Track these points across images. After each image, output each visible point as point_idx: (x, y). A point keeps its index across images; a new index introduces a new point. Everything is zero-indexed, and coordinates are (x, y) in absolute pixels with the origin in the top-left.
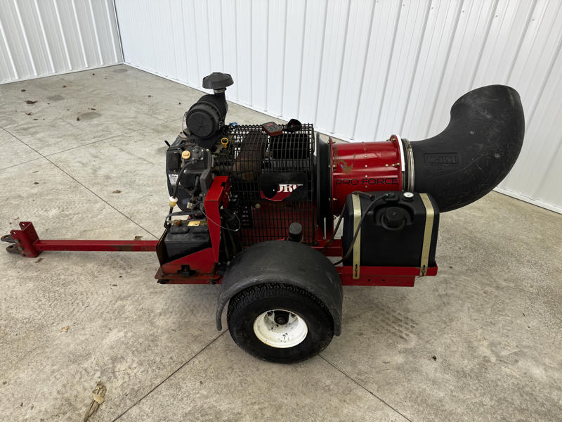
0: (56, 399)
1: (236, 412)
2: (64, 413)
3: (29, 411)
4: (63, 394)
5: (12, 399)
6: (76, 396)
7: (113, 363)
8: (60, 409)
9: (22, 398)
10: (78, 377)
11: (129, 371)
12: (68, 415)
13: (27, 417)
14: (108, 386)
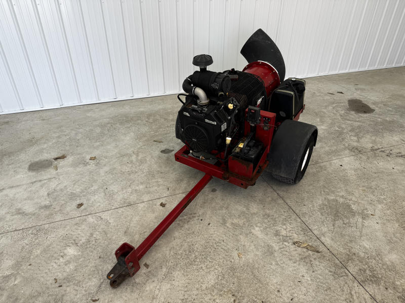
0: (299, 264)
1: (324, 199)
2: (311, 261)
3: (306, 278)
4: (296, 261)
5: (294, 287)
6: (300, 255)
7: (279, 236)
8: (307, 263)
9: (294, 282)
10: (285, 253)
11: (288, 230)
12: (312, 259)
13: (309, 279)
14: (295, 240)
